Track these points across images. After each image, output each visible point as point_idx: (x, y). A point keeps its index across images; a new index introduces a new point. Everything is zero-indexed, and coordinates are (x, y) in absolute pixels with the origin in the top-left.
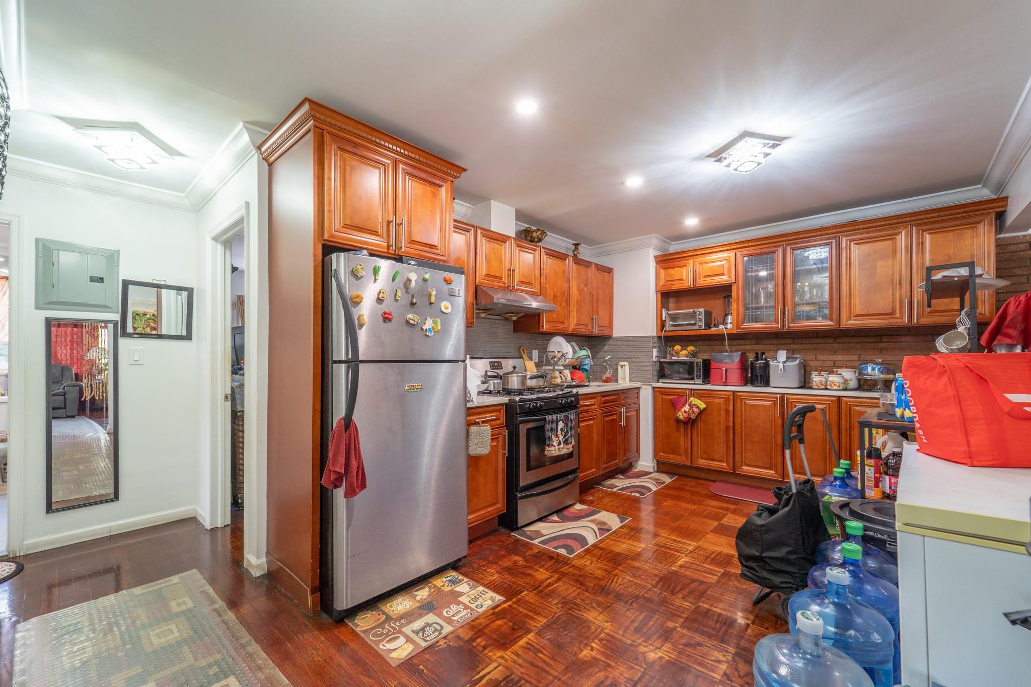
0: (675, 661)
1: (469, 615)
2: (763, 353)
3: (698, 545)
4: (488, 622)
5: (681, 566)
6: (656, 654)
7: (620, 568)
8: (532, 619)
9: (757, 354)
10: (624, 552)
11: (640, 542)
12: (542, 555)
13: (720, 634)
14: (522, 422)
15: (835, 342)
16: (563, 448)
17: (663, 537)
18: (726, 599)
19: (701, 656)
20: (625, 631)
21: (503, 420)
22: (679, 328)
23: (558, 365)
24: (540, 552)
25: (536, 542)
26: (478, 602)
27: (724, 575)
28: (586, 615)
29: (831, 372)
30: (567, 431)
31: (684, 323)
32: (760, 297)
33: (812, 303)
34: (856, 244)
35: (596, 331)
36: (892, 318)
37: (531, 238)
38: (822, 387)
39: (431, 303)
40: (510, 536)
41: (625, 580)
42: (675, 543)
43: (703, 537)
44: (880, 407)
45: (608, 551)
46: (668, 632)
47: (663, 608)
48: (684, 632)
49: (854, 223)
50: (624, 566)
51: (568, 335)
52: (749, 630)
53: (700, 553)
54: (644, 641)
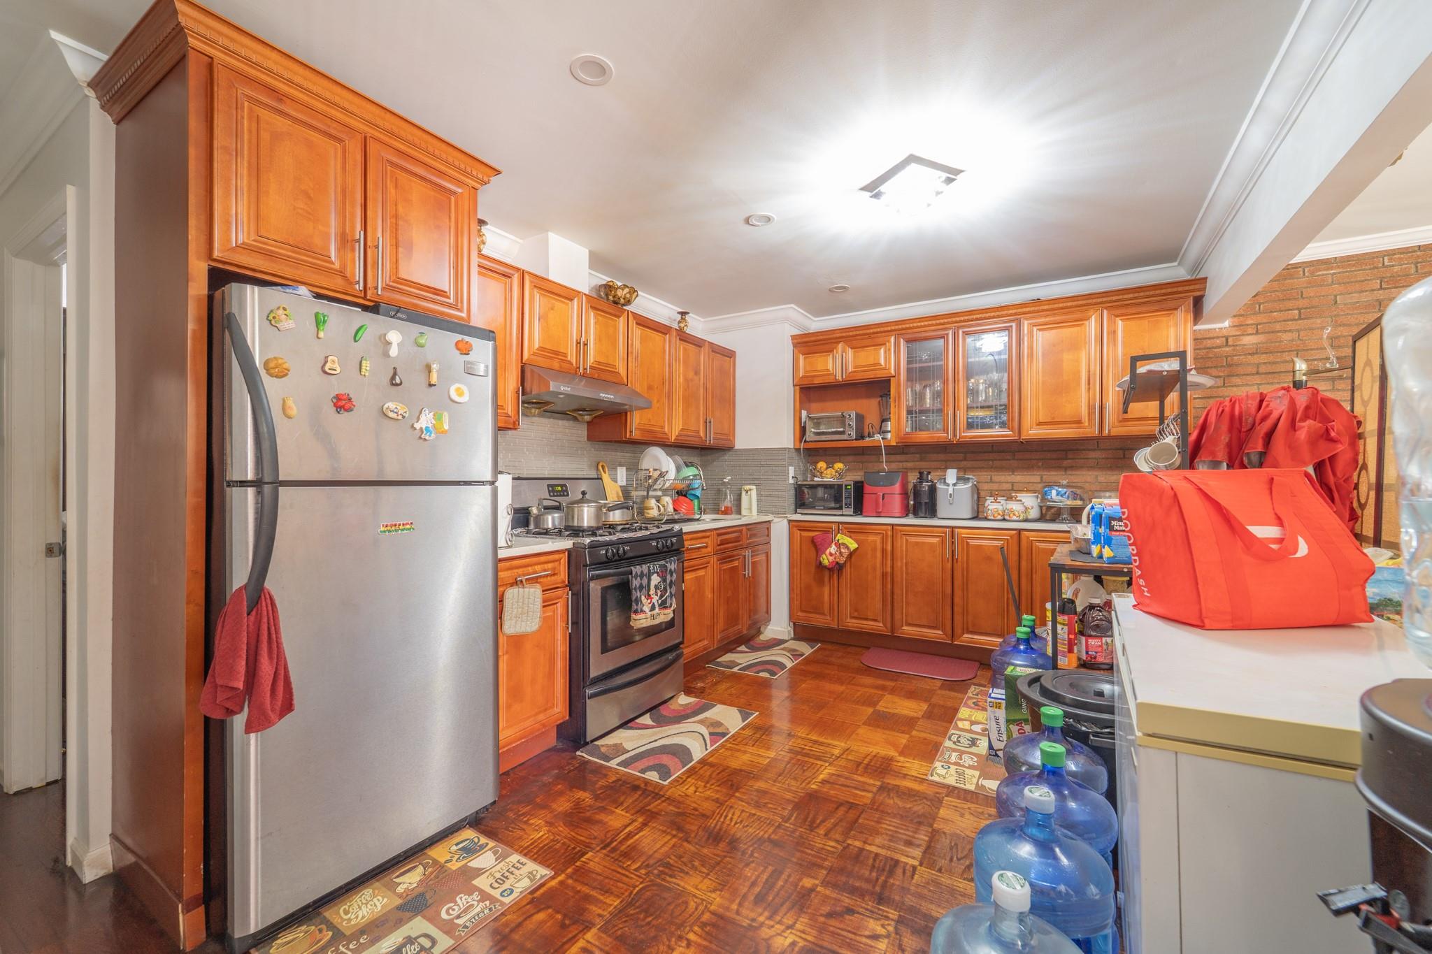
0: (814, 947)
1: (486, 911)
2: (929, 473)
3: (847, 746)
4: (520, 920)
5: (824, 782)
6: (786, 938)
7: (737, 794)
8: (596, 901)
9: (921, 473)
10: (744, 768)
11: (768, 749)
12: (621, 785)
13: (878, 889)
14: (593, 578)
15: (1014, 459)
16: (658, 614)
17: (800, 737)
18: (886, 829)
19: (849, 932)
20: (740, 905)
21: (563, 575)
22: (823, 438)
23: (655, 490)
24: (619, 780)
25: (613, 764)
26: (506, 886)
27: (882, 788)
28: (682, 884)
29: (1010, 498)
30: (665, 589)
31: (830, 430)
32: (925, 398)
33: (989, 407)
34: (1040, 330)
35: (710, 441)
36: (1080, 428)
37: (614, 297)
38: (999, 517)
39: (431, 385)
40: (574, 758)
41: (744, 814)
42: (816, 746)
43: (853, 732)
44: (1070, 542)
45: (721, 769)
46: (804, 896)
47: (798, 854)
48: (828, 892)
49: (1037, 301)
50: (744, 790)
51: (670, 446)
52: (916, 877)
53: (850, 758)
54: (770, 918)
